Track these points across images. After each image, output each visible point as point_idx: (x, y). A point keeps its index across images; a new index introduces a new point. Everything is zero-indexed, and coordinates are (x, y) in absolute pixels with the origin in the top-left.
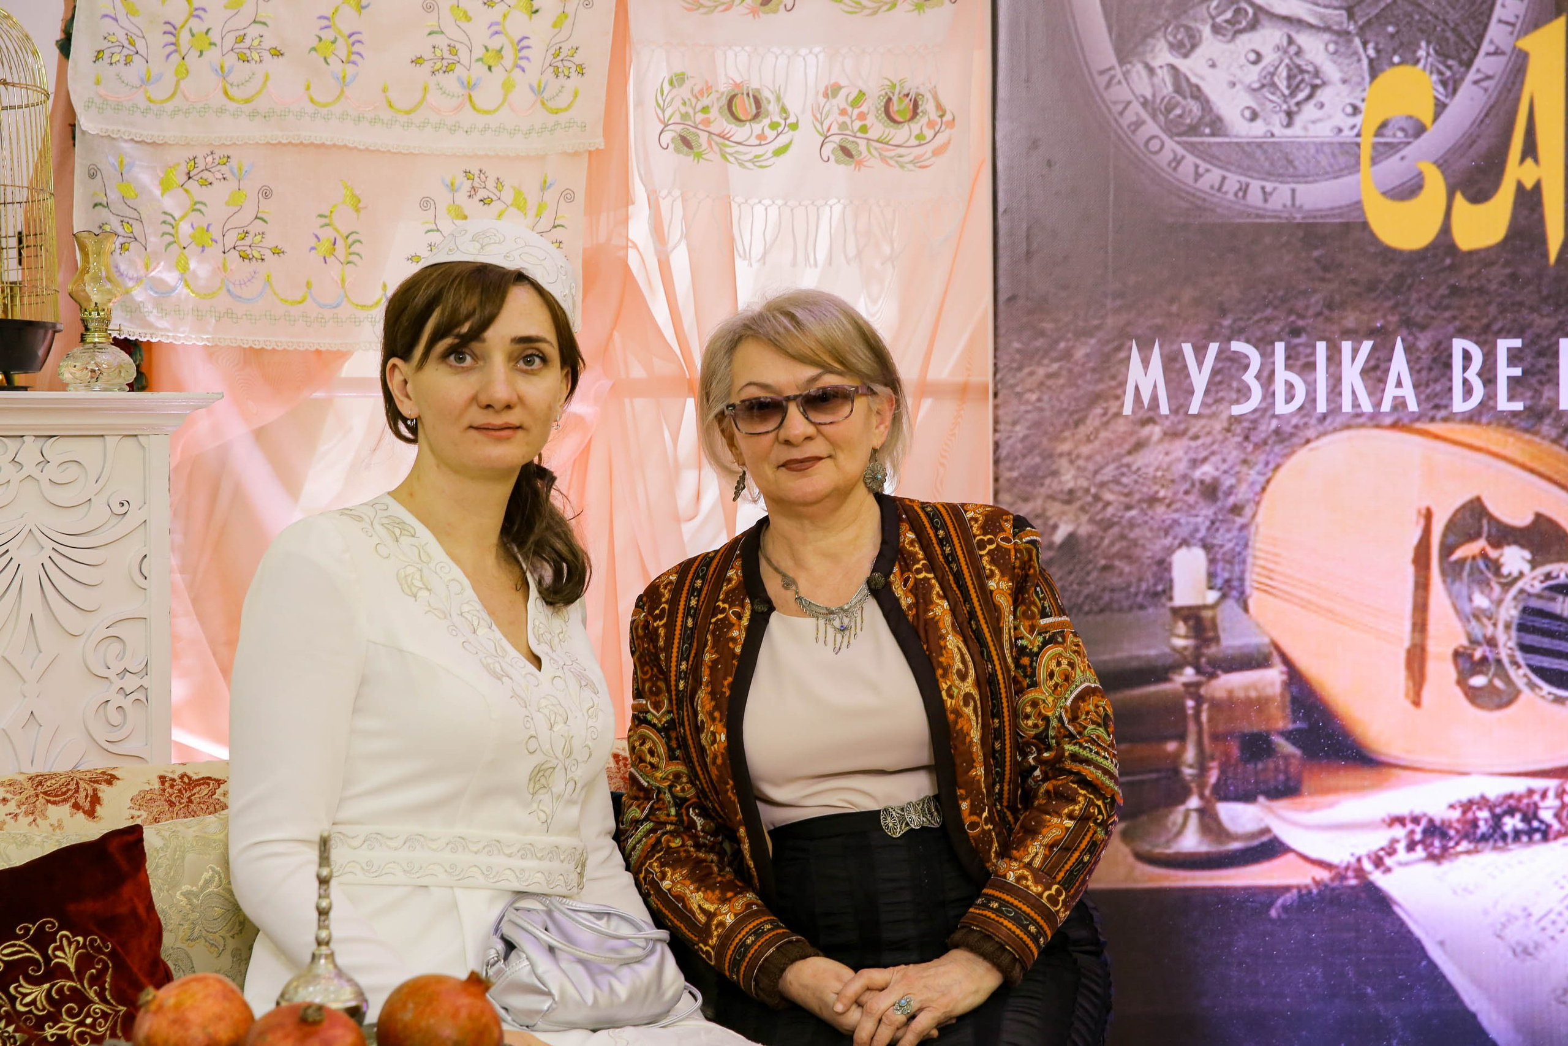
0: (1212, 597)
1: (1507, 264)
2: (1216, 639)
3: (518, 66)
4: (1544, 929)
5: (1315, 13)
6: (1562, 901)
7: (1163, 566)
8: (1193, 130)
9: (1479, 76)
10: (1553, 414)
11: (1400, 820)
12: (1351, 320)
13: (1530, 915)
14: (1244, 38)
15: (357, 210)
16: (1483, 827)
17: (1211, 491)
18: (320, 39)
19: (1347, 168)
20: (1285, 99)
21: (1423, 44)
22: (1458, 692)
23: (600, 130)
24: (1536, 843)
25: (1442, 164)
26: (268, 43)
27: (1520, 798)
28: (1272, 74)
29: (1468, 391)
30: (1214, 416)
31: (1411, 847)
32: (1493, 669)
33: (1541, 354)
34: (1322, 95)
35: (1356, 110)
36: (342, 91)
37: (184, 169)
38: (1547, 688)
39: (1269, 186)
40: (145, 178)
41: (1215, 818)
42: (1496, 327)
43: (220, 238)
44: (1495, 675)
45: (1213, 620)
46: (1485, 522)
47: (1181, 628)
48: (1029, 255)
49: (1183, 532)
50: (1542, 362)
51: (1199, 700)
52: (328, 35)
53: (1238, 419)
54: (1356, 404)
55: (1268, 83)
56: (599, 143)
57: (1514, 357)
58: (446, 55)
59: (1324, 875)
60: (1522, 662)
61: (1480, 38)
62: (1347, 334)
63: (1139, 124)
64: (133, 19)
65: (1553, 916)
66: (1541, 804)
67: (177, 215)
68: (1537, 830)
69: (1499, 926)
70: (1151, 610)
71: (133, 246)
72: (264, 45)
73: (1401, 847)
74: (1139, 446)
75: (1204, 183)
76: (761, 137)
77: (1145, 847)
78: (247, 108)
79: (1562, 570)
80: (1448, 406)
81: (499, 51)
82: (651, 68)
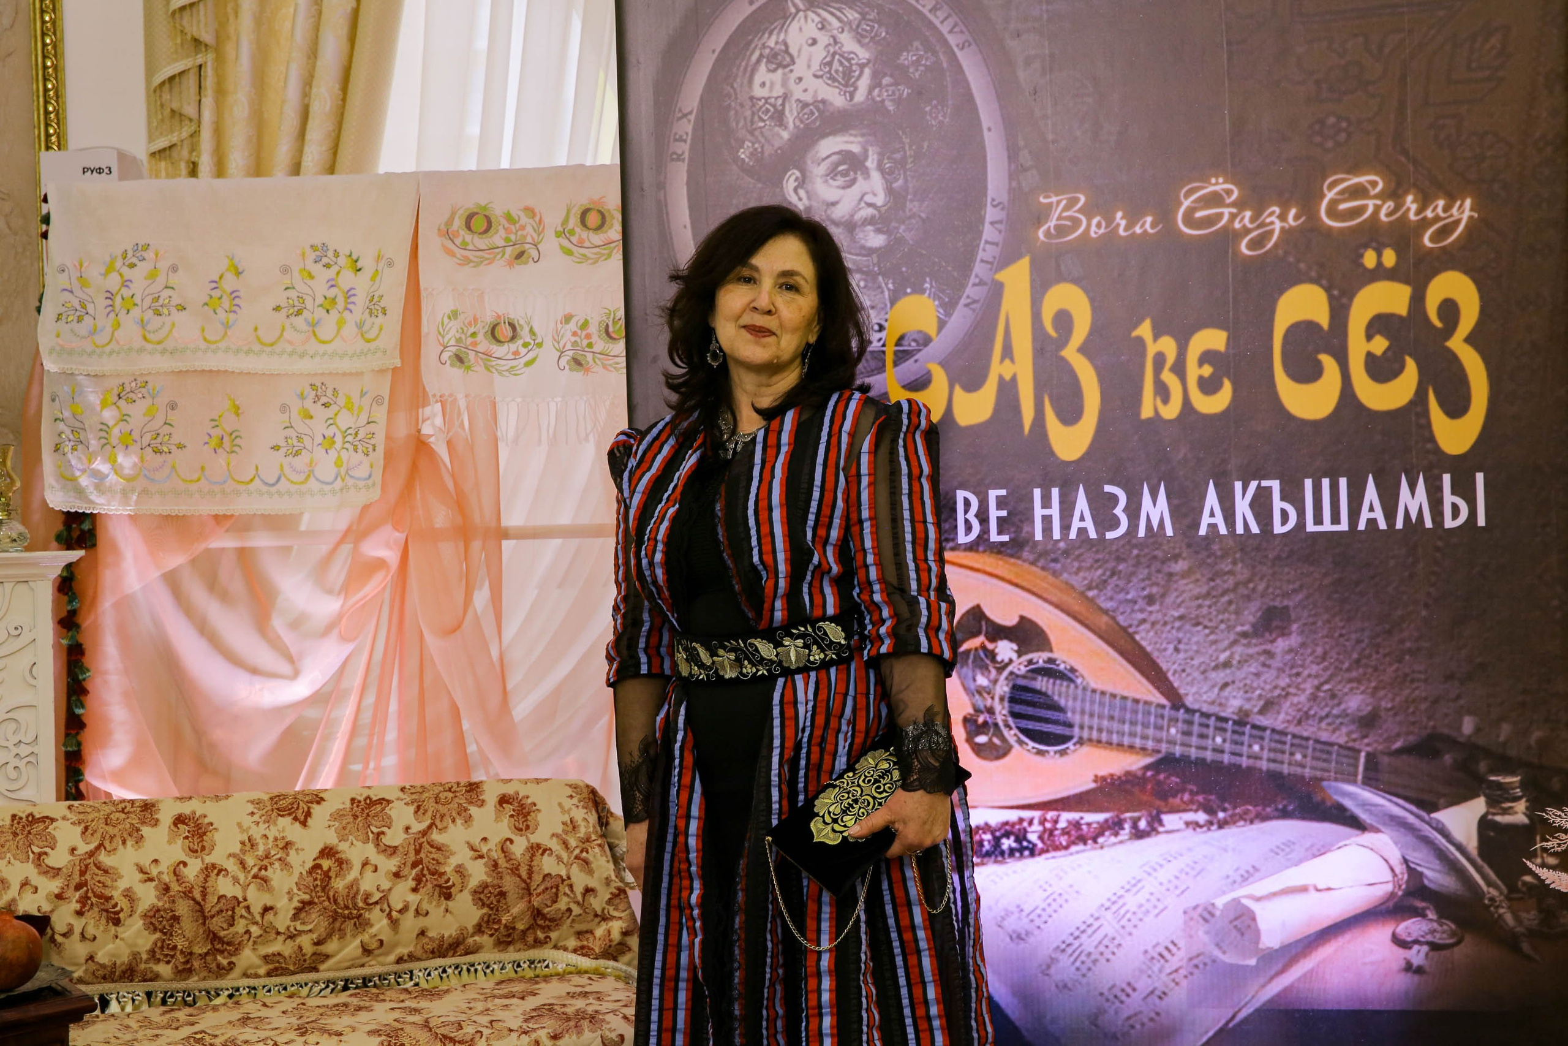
1: (996, 433)
3: (347, 309)
4: (1032, 921)
6: (1045, 900)
9: (969, 301)
10: (1031, 544)
13: (1022, 910)
15: (238, 415)
16: (987, 846)
18: (211, 297)
19: (876, 369)
21: (928, 279)
22: (967, 747)
23: (397, 353)
24: (1025, 858)
25: (943, 364)
26: (174, 302)
27: (1013, 825)
29: (969, 528)
32: (992, 730)
33: (1021, 500)
35: (881, 328)
36: (226, 333)
37: (116, 392)
38: (1031, 744)
42: (987, 482)
43: (138, 438)
44: (994, 735)
46: (983, 623)
50: (1022, 506)
52: (216, 294)
56: (398, 363)
57: (1001, 503)
58: (296, 303)
60: (1013, 725)
61: (967, 274)
64: (86, 290)
65: (1038, 911)
66: (1029, 829)
67: (111, 423)
68: (1026, 848)
69: (999, 919)
71: (80, 447)
72: (172, 303)
76: (516, 353)
78: (159, 347)
79: (1040, 658)
80: (955, 539)
81: (334, 299)
82: (437, 306)
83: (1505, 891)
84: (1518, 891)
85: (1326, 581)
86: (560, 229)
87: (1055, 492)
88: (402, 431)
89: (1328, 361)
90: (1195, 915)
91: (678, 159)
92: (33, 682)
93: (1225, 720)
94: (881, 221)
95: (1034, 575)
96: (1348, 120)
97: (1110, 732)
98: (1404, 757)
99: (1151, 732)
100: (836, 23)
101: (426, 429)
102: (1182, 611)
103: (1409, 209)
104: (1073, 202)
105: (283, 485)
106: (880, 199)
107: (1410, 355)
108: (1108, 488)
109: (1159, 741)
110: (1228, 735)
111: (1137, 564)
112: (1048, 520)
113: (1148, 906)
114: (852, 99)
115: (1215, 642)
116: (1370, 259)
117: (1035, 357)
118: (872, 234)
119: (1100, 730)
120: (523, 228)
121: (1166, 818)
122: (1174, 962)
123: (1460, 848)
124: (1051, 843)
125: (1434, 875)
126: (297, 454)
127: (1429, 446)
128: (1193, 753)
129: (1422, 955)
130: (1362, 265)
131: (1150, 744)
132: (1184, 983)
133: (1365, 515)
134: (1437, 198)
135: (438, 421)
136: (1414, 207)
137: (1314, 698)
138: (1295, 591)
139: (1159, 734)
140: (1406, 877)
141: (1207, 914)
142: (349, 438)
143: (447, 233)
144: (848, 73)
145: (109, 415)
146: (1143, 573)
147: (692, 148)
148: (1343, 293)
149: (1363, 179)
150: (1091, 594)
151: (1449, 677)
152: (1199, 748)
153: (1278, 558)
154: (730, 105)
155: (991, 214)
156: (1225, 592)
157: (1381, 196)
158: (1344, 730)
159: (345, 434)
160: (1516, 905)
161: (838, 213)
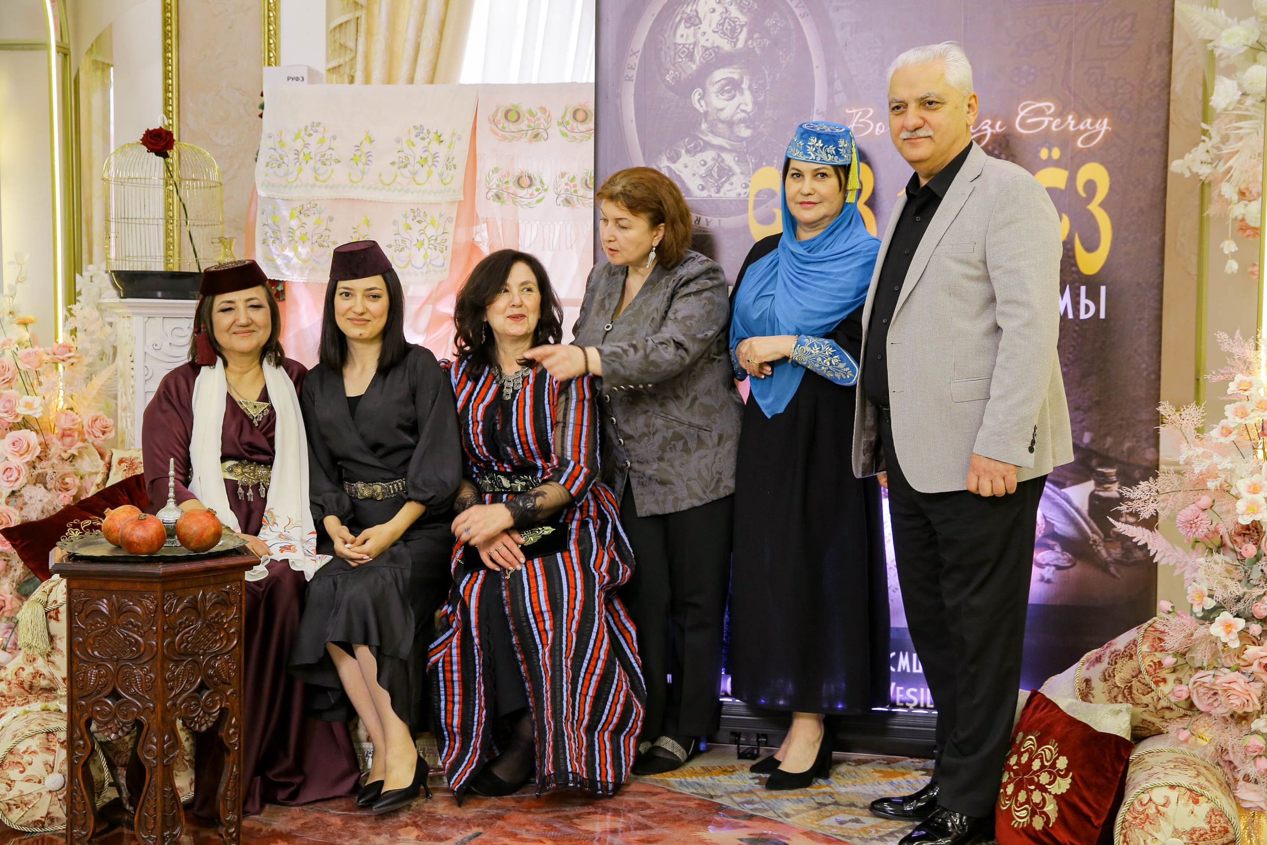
3: (434, 165)
5: (730, 144)
14: (700, 154)
15: (368, 226)
18: (355, 155)
19: (742, 211)
20: (716, 181)
21: (776, 157)
23: (462, 192)
26: (334, 157)
28: (711, 170)
34: (734, 179)
35: (747, 186)
36: (363, 177)
37: (298, 210)
43: (310, 237)
52: (358, 153)
55: (709, 174)
56: (462, 198)
58: (404, 160)
64: (283, 149)
67: (295, 228)
71: (277, 241)
72: (332, 158)
76: (532, 195)
78: (324, 184)
81: (426, 159)
82: (486, 165)
83: (1102, 536)
84: (1110, 537)
86: (561, 121)
88: (462, 238)
91: (629, 80)
94: (748, 122)
96: (1035, 68)
101: (478, 239)
103: (1069, 124)
104: (865, 113)
106: (749, 108)
114: (735, 45)
116: (1044, 154)
118: (743, 129)
120: (539, 119)
123: (1077, 510)
125: (1062, 526)
126: (402, 250)
127: (1074, 269)
129: (1051, 572)
130: (1039, 157)
134: (1086, 118)
135: (485, 234)
136: (1073, 123)
140: (1044, 526)
142: (432, 242)
143: (494, 121)
144: (733, 30)
145: (294, 223)
147: (638, 74)
149: (1042, 104)
154: (661, 49)
157: (1054, 115)
159: (430, 239)
160: (1109, 545)
161: (724, 115)
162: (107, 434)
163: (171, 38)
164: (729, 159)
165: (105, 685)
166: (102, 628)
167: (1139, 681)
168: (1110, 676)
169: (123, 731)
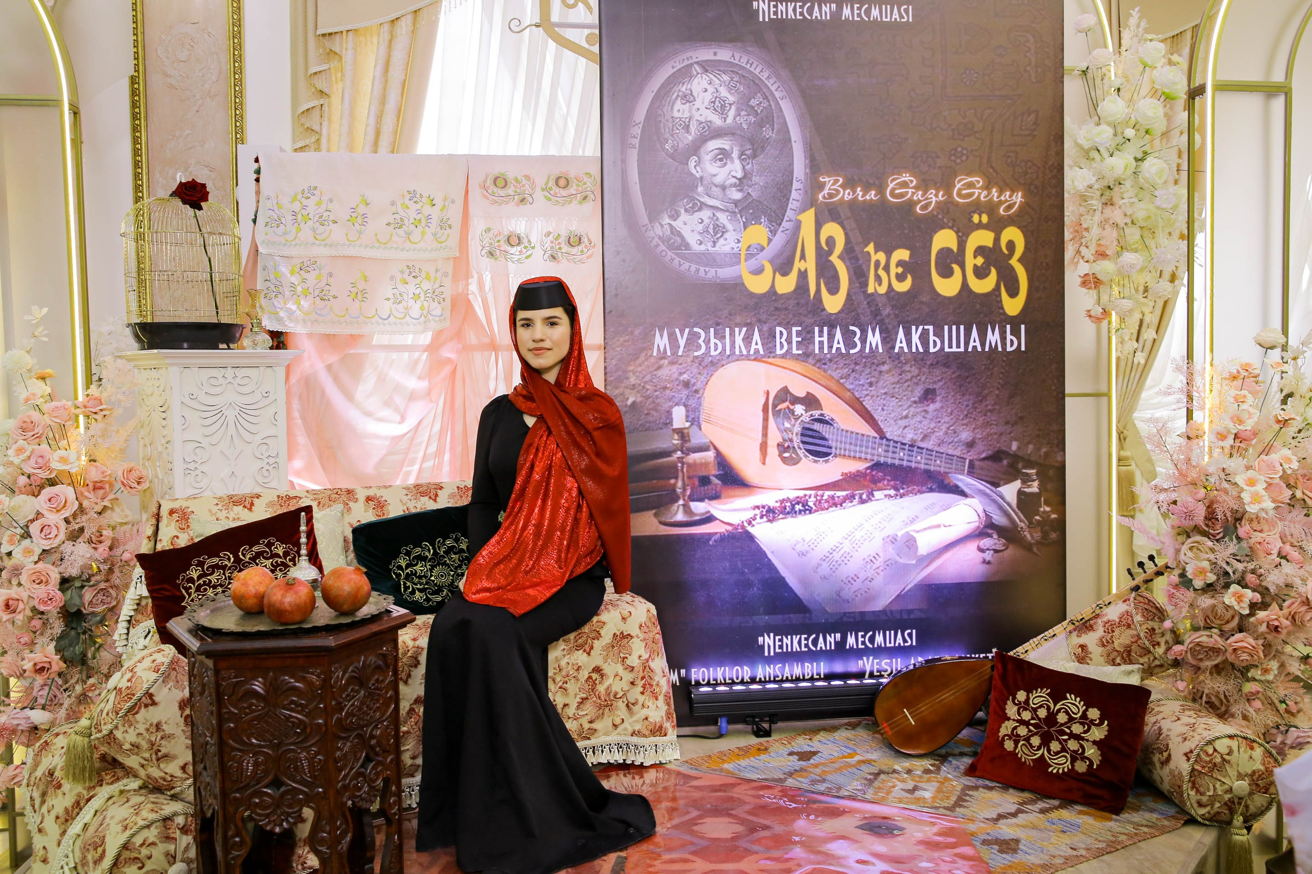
0: (687, 424)
1: (796, 299)
2: (689, 441)
3: (427, 226)
4: (809, 546)
5: (723, 205)
6: (816, 535)
7: (669, 413)
8: (679, 248)
9: (784, 229)
10: (813, 355)
11: (758, 507)
12: (738, 319)
13: (804, 541)
14: (697, 214)
15: (366, 281)
16: (788, 509)
17: (687, 384)
18: (351, 217)
19: (736, 263)
20: (712, 237)
21: (763, 217)
22: (779, 459)
23: (458, 249)
24: (807, 514)
25: (771, 262)
26: (331, 218)
27: (801, 498)
28: (707, 228)
29: (782, 346)
30: (688, 356)
31: (762, 517)
32: (791, 450)
33: (808, 332)
34: (726, 235)
35: (739, 241)
36: (360, 236)
37: (299, 266)
38: (811, 457)
39: (707, 269)
40: (284, 270)
41: (689, 508)
42: (792, 323)
43: (312, 292)
44: (792, 452)
45: (688, 434)
46: (789, 395)
47: (676, 436)
48: (616, 295)
49: (676, 400)
50: (809, 336)
51: (683, 463)
52: (354, 215)
53: (697, 357)
54: (741, 351)
55: (706, 231)
56: (458, 254)
57: (798, 334)
58: (399, 222)
59: (729, 528)
60: (802, 447)
61: (784, 216)
62: (737, 325)
63: (658, 245)
64: (281, 210)
65: (812, 541)
66: (809, 500)
67: (296, 284)
68: (807, 510)
69: (793, 545)
70: (665, 430)
71: (279, 296)
73: (758, 517)
74: (660, 367)
75: (683, 268)
76: (521, 252)
77: (663, 519)
78: (323, 243)
79: (816, 413)
80: (775, 352)
81: (420, 220)
82: (477, 226)
83: (1028, 524)
85: (954, 376)
86: (544, 187)
87: (825, 329)
89: (956, 268)
90: (888, 540)
91: (632, 148)
92: (275, 423)
93: (905, 444)
94: (738, 186)
95: (814, 371)
96: (966, 149)
97: (850, 451)
98: (986, 462)
99: (869, 450)
100: (717, 82)
102: (886, 390)
103: (994, 195)
104: (836, 181)
105: (392, 319)
106: (740, 174)
107: (994, 267)
108: (851, 328)
109: (873, 455)
110: (906, 452)
111: (865, 366)
112: (821, 343)
113: (866, 537)
114: (725, 119)
115: (901, 406)
116: (976, 219)
117: (817, 259)
118: (735, 192)
119: (845, 450)
120: (524, 186)
121: (875, 493)
122: (877, 564)
123: (1009, 505)
124: (820, 506)
125: (999, 519)
126: (400, 302)
127: (1001, 311)
128: (889, 461)
129: (991, 555)
130: (972, 221)
131: (869, 457)
132: (882, 573)
133: (972, 344)
134: (1006, 190)
136: (996, 194)
137: (946, 433)
138: (939, 381)
139: (873, 451)
140: (985, 519)
141: (893, 540)
142: (429, 295)
143: (484, 187)
144: (723, 107)
145: (294, 279)
146: (867, 371)
147: (640, 142)
148: (963, 235)
149: (973, 179)
150: (842, 381)
151: (1007, 423)
152: (892, 458)
153: (932, 364)
154: (660, 121)
155: (796, 185)
156: (907, 381)
158: (960, 449)
159: (426, 292)
160: (1032, 530)
161: (718, 180)
162: (143, 485)
163: (140, 119)
164: (723, 218)
165: (266, 772)
166: (259, 710)
167: (1139, 646)
168: (1108, 642)
169: (288, 822)
